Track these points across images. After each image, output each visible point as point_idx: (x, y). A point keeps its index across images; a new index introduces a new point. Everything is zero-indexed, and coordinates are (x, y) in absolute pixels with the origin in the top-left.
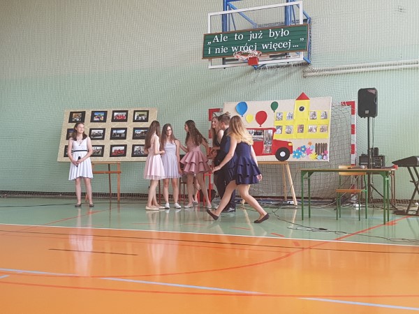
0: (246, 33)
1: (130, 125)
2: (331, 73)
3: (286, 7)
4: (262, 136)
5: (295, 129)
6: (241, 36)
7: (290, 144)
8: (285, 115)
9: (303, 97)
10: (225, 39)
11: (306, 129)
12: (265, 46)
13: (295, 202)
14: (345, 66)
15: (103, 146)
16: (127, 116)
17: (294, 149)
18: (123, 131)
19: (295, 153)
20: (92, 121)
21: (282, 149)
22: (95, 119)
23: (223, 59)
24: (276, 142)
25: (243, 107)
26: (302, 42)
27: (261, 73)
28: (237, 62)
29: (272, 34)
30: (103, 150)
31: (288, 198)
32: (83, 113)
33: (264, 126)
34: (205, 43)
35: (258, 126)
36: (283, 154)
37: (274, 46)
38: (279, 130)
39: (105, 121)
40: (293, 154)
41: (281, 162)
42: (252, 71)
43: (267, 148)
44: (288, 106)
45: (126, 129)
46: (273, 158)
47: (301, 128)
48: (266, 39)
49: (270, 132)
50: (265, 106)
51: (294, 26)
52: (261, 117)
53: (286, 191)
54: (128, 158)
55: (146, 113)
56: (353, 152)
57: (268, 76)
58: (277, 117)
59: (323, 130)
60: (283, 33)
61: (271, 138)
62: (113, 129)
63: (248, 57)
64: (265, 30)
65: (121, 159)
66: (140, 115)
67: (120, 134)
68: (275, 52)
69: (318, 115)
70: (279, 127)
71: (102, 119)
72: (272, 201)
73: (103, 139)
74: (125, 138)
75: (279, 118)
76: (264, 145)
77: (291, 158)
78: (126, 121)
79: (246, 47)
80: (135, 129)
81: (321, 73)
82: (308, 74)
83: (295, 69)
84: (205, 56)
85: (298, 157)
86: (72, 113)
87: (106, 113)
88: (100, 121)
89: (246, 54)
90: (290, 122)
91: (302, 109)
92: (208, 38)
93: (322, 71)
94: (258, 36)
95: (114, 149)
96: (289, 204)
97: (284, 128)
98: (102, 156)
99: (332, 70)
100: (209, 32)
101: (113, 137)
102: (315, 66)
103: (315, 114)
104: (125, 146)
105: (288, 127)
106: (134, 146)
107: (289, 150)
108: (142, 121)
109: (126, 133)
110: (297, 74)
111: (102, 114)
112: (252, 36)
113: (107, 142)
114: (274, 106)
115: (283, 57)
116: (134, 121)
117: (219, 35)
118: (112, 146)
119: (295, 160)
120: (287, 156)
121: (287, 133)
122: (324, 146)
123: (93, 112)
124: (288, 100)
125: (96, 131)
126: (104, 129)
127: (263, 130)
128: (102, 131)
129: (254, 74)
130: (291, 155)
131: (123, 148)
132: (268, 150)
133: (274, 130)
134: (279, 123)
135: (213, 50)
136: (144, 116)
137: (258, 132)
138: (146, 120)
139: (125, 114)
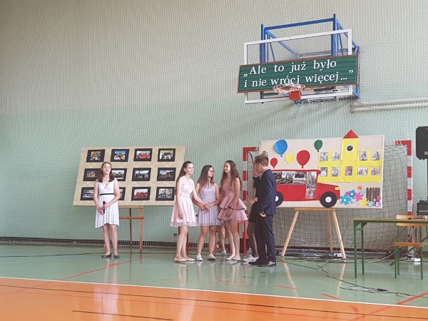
0: (287, 64)
1: (154, 165)
2: (382, 108)
3: (332, 35)
4: (304, 179)
5: (342, 171)
6: (281, 68)
7: (336, 189)
8: (331, 155)
9: (351, 135)
10: (263, 70)
11: (355, 171)
12: (309, 79)
13: (343, 254)
14: (399, 100)
15: (124, 189)
16: (151, 154)
17: (342, 194)
18: (147, 172)
19: (343, 198)
20: (112, 160)
21: (328, 193)
22: (116, 158)
23: (261, 93)
24: (321, 185)
25: (282, 147)
26: (351, 75)
27: (302, 107)
28: (277, 96)
29: (317, 65)
30: (124, 193)
31: (334, 249)
32: (103, 152)
33: (306, 167)
34: (241, 75)
35: (299, 167)
36: (328, 200)
37: (319, 79)
39: (126, 160)
40: (340, 200)
41: (326, 209)
42: (291, 105)
43: (310, 192)
44: (335, 145)
45: (149, 169)
46: (317, 204)
47: (350, 170)
48: (310, 71)
49: (314, 174)
50: (308, 145)
51: (341, 57)
52: (303, 157)
53: (331, 241)
54: (152, 201)
55: (172, 152)
56: (410, 199)
57: (310, 111)
58: (321, 157)
59: (375, 172)
60: (329, 64)
61: (314, 181)
62: (135, 170)
63: (290, 91)
64: (309, 62)
65: (144, 203)
66: (166, 154)
67: (143, 175)
68: (321, 85)
69: (369, 155)
70: (324, 169)
71: (123, 158)
72: (316, 252)
73: (124, 180)
74: (148, 179)
75: (323, 159)
76: (307, 190)
77: (338, 205)
78: (150, 160)
79: (287, 80)
80: (159, 169)
81: (372, 108)
82: (357, 109)
83: (342, 103)
84: (241, 89)
85: (346, 203)
86: (90, 152)
87: (127, 151)
88: (121, 161)
89: (288, 88)
90: (336, 164)
91: (350, 148)
92: (244, 69)
93: (373, 105)
94: (301, 67)
95: (136, 191)
96: (336, 257)
97: (330, 169)
98: (123, 199)
99: (384, 105)
100: (245, 64)
101: (135, 178)
102: (364, 99)
103: (365, 155)
104: (149, 189)
105: (334, 169)
106: (158, 188)
107: (335, 196)
108: (168, 160)
109: (149, 174)
110: (344, 109)
111: (124, 153)
112: (294, 68)
113: (129, 184)
114: (318, 145)
115: (328, 91)
116: (159, 160)
117: (256, 66)
118: (134, 189)
119: (343, 206)
120: (334, 202)
121: (334, 176)
122: (377, 190)
123: (113, 151)
124: (334, 139)
125: (117, 172)
126: (125, 170)
127: (305, 171)
128: (123, 172)
129: (294, 109)
130: (338, 201)
131: (146, 191)
132: (312, 195)
133: (319, 172)
134: (324, 164)
135: (250, 83)
136: (170, 155)
137: (300, 174)
138: (173, 159)
139: (148, 152)
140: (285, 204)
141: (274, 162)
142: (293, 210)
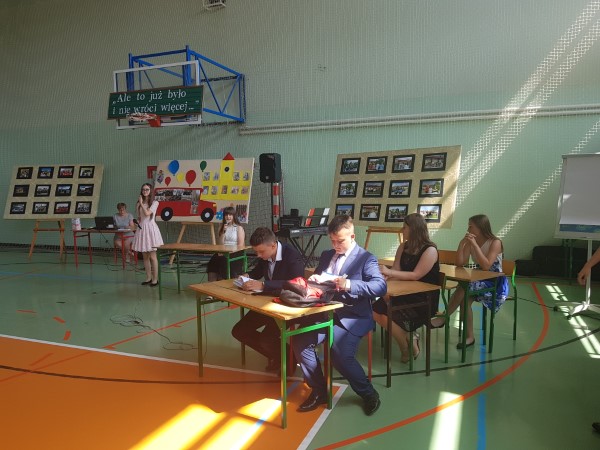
0: (147, 93)
1: (75, 181)
2: (263, 132)
4: (190, 196)
5: (220, 190)
6: (143, 96)
7: (214, 205)
8: (212, 176)
9: (228, 157)
10: (127, 98)
11: (229, 190)
12: (164, 108)
15: (48, 203)
16: (73, 172)
17: (218, 211)
18: (68, 188)
19: (218, 214)
20: (39, 177)
21: (207, 209)
22: (42, 175)
24: (202, 202)
25: (174, 167)
26: (197, 105)
29: (170, 95)
30: (47, 207)
32: (31, 169)
33: (192, 186)
34: (111, 103)
35: (187, 186)
36: (207, 215)
37: (172, 108)
38: (205, 190)
39: (51, 177)
41: (206, 224)
43: (194, 208)
44: (216, 165)
45: (71, 185)
46: (198, 219)
47: (225, 189)
48: (165, 101)
49: (198, 192)
50: (194, 165)
51: (191, 88)
52: (191, 176)
55: (91, 169)
58: (205, 177)
59: (244, 191)
60: (181, 94)
61: (198, 198)
62: (58, 185)
64: (165, 90)
66: (86, 171)
67: (65, 191)
68: (173, 114)
69: (241, 176)
70: (207, 187)
71: (49, 175)
73: (48, 195)
74: (69, 195)
75: (206, 179)
76: (192, 206)
77: (214, 219)
78: (71, 177)
79: (147, 108)
80: (80, 185)
81: (254, 132)
83: (231, 126)
84: (111, 116)
86: (20, 169)
87: (52, 169)
88: (47, 177)
90: (215, 183)
91: (227, 169)
92: (114, 97)
93: (254, 129)
94: (158, 96)
95: (58, 205)
97: (210, 188)
98: (46, 213)
99: (263, 129)
100: (115, 91)
101: (58, 194)
102: (249, 124)
103: (238, 175)
104: (69, 203)
105: (214, 188)
106: (77, 203)
107: (212, 211)
108: (87, 177)
109: (70, 189)
110: (233, 132)
111: (49, 170)
112: (152, 97)
113: (52, 199)
114: (203, 165)
116: (80, 177)
117: (123, 94)
118: (57, 203)
121: (212, 194)
122: (245, 207)
123: (40, 168)
125: (42, 188)
126: (50, 186)
127: (191, 189)
128: (47, 188)
130: (215, 216)
131: (67, 205)
132: (195, 211)
133: (202, 190)
134: (205, 184)
135: (117, 110)
136: (89, 172)
137: (188, 192)
138: (92, 176)
139: (71, 170)
140: (174, 219)
141: (168, 181)
142: (179, 224)
